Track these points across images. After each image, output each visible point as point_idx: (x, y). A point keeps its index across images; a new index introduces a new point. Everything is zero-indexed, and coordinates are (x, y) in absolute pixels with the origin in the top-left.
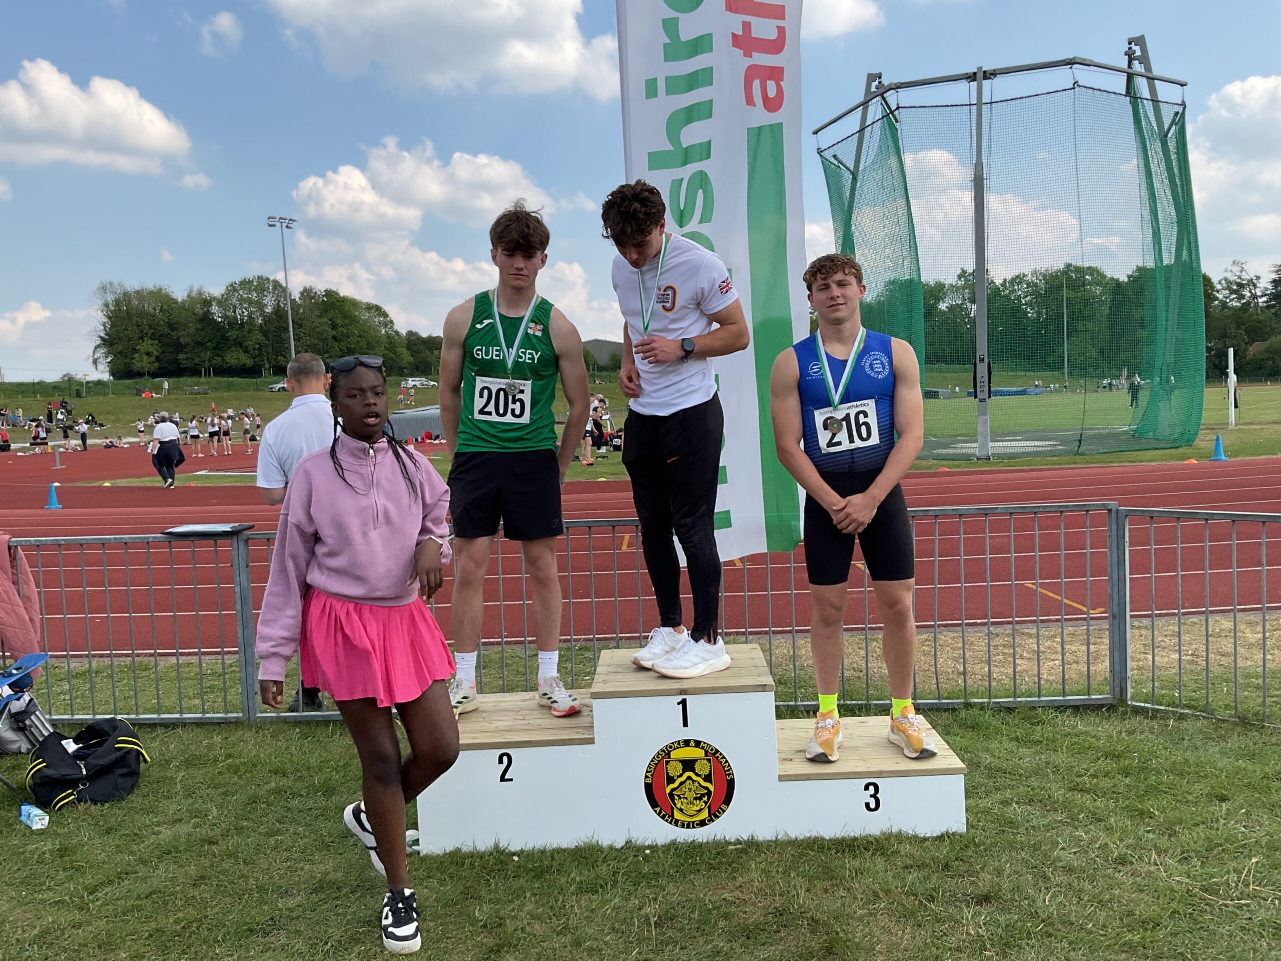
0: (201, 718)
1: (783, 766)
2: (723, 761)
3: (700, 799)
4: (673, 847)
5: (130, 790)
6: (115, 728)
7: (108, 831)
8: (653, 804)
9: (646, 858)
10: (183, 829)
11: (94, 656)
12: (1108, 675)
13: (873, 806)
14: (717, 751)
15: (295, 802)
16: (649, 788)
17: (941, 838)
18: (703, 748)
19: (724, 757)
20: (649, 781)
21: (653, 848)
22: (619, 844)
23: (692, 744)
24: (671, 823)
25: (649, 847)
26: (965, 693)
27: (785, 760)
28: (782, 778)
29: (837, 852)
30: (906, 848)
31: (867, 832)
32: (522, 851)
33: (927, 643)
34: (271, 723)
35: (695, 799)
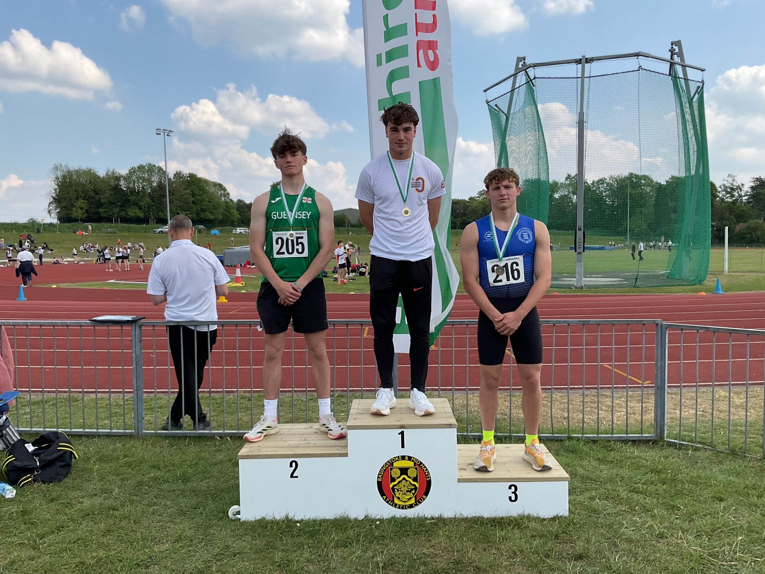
0: (109, 432)
1: (460, 473)
2: (425, 469)
3: (410, 491)
4: (393, 520)
5: (66, 476)
6: (58, 438)
7: (52, 500)
8: (382, 493)
9: (377, 526)
10: (97, 501)
11: (45, 392)
12: (653, 422)
13: (513, 498)
14: (421, 463)
15: (166, 486)
16: (379, 484)
17: (554, 519)
18: (413, 461)
19: (425, 467)
20: (380, 480)
21: (381, 520)
22: (361, 517)
23: (407, 458)
24: (392, 505)
25: (378, 520)
26: (568, 430)
27: (462, 469)
28: (460, 481)
29: (492, 526)
30: (533, 524)
31: (510, 514)
32: (302, 520)
33: (545, 399)
34: (151, 437)
35: (407, 491)
